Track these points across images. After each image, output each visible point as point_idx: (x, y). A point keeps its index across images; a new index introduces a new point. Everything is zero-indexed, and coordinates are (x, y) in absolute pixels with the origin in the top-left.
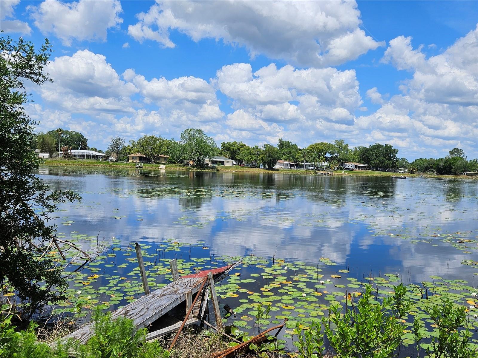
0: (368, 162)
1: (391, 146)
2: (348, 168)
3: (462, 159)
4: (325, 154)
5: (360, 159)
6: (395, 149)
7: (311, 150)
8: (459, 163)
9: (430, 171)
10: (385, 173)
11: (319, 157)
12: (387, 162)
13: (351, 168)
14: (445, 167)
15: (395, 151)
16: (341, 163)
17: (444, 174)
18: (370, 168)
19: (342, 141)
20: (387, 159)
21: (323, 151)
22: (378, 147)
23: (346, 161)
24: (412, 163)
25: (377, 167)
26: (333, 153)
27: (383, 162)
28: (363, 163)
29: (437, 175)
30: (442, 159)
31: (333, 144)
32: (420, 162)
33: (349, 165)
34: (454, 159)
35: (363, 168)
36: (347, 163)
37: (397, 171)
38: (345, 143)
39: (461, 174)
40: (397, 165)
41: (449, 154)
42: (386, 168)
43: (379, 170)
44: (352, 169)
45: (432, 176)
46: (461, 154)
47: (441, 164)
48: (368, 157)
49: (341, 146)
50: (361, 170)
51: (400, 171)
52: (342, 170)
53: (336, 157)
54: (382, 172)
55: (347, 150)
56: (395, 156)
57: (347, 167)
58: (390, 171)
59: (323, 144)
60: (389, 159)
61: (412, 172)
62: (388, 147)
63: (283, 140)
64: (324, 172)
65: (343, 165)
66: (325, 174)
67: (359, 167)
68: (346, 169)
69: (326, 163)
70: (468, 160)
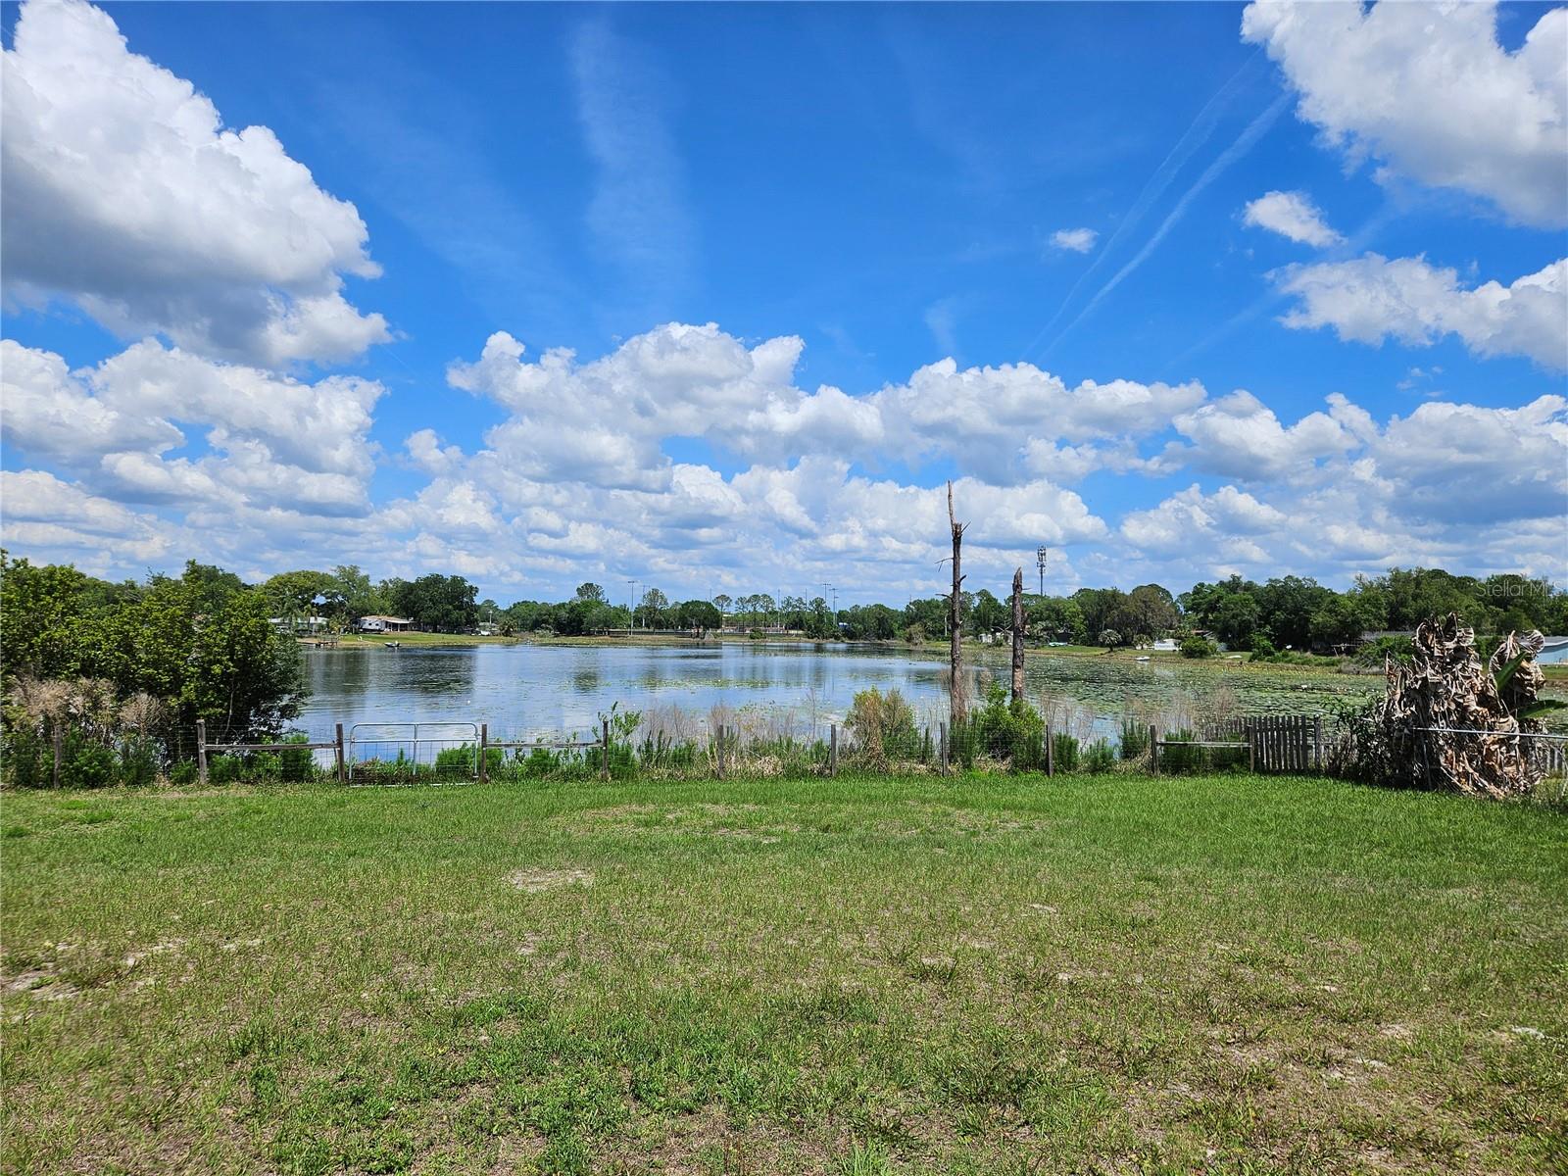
0: (415, 615)
1: (463, 580)
2: (370, 627)
3: (600, 603)
4: (314, 598)
5: (396, 607)
6: (471, 587)
7: (277, 589)
8: (595, 611)
9: (542, 628)
10: (452, 636)
11: (301, 608)
12: (455, 614)
13: (378, 628)
14: (570, 621)
15: (473, 590)
16: (353, 619)
17: (568, 635)
18: (418, 626)
19: (355, 569)
20: (456, 608)
21: (307, 590)
22: (435, 581)
23: (366, 612)
24: (507, 612)
25: (434, 626)
26: (334, 595)
27: (447, 613)
28: (403, 617)
29: (556, 636)
30: (564, 604)
31: (334, 574)
32: (522, 610)
33: (371, 622)
34: (586, 605)
35: (404, 627)
36: (367, 618)
37: (478, 633)
38: (362, 573)
39: (600, 633)
40: (477, 620)
41: (576, 594)
42: (454, 627)
43: (439, 632)
44: (380, 630)
45: (546, 640)
46: (598, 594)
47: (564, 614)
48: (415, 603)
49: (352, 580)
50: (398, 633)
51: (483, 633)
52: (356, 633)
53: (341, 604)
54: (447, 636)
55: (367, 589)
56: (472, 600)
57: (366, 626)
58: (463, 632)
59: (306, 575)
60: (460, 608)
61: (507, 633)
62: (457, 581)
63: (199, 563)
64: (315, 641)
65: (356, 623)
66: (318, 645)
67: (395, 626)
68: (365, 630)
69: (320, 620)
70: (613, 604)
